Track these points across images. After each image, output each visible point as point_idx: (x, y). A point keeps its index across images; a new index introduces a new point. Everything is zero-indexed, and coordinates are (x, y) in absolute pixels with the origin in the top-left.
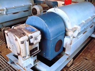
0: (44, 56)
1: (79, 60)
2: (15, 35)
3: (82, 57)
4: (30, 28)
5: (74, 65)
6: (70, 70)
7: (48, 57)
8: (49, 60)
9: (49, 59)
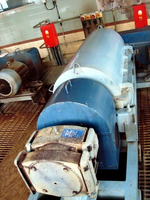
0: (102, 166)
1: (147, 140)
2: (62, 161)
3: (146, 133)
4: (70, 131)
5: (146, 152)
6: (147, 164)
7: (111, 166)
8: (115, 169)
9: (113, 169)
